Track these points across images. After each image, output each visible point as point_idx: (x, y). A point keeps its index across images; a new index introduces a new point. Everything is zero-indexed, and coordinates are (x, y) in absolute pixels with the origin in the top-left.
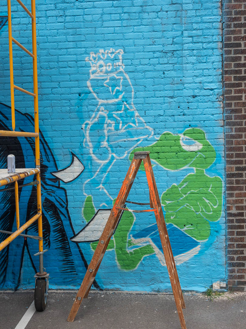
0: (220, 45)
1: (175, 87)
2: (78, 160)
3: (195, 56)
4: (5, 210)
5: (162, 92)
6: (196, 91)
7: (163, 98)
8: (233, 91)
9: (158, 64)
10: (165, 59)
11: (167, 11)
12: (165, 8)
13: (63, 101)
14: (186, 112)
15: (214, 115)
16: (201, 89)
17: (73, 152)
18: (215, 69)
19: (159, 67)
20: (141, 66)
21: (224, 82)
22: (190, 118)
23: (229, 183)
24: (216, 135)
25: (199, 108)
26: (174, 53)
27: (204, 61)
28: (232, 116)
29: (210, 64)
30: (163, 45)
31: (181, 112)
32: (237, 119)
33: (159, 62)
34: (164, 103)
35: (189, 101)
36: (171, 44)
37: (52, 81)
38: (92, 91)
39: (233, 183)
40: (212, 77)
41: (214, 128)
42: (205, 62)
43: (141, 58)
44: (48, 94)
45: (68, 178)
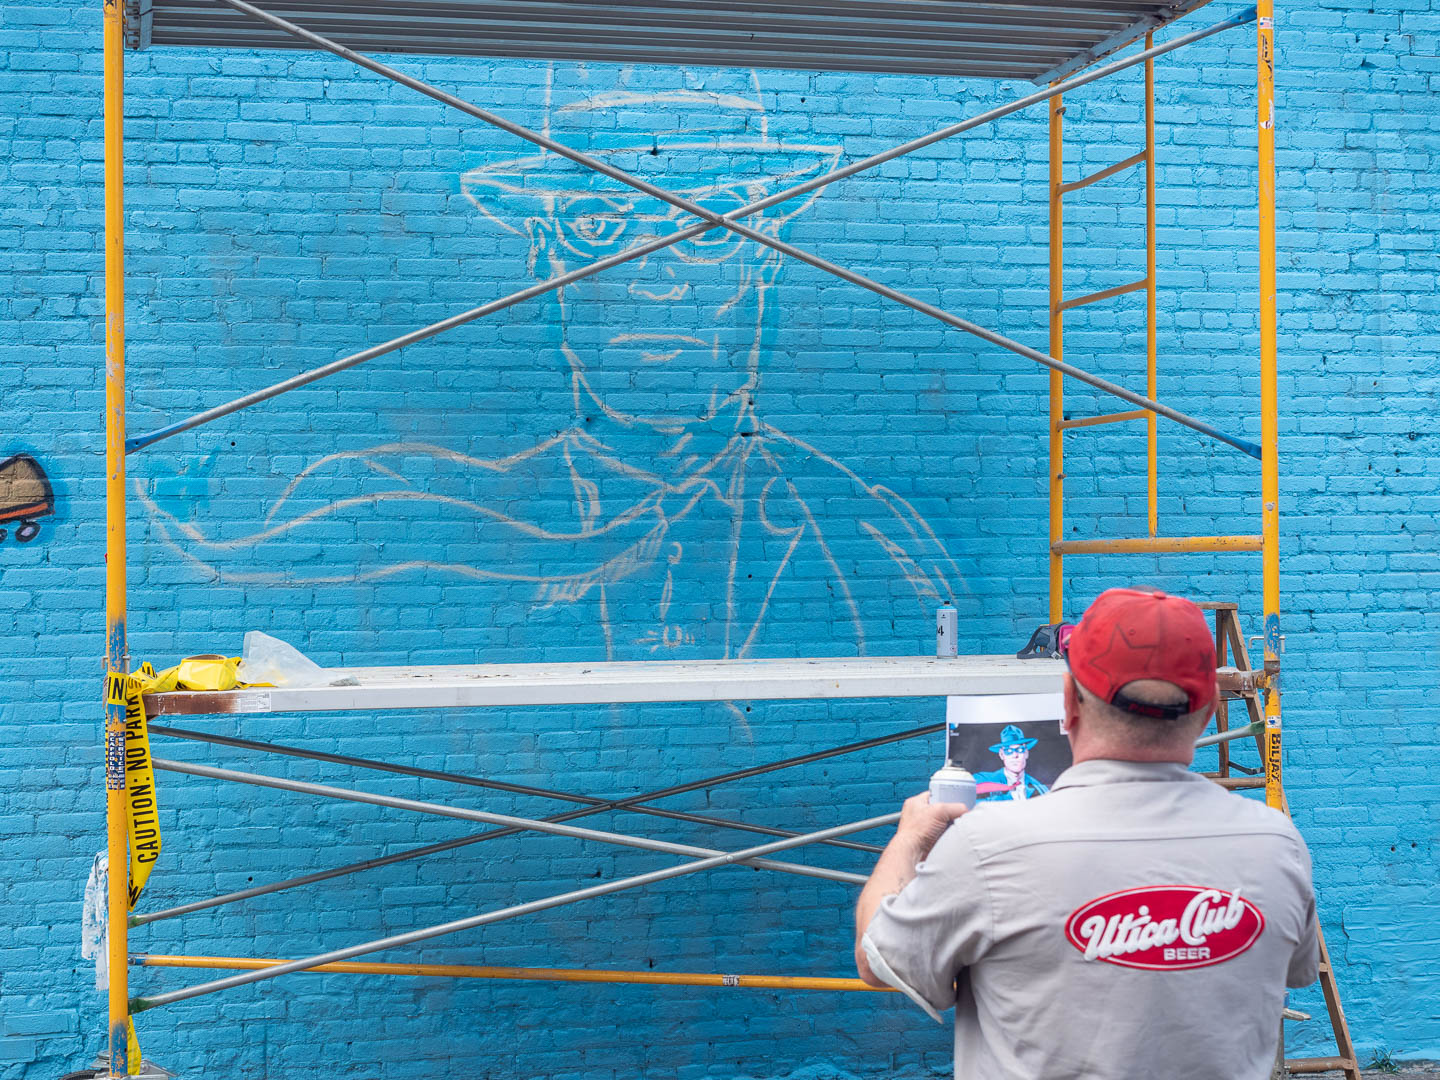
1: (1358, 403)
3: (1413, 310)
5: (1319, 418)
6: (1418, 418)
7: (1323, 437)
9: (1306, 330)
10: (1328, 316)
11: (1331, 170)
12: (1328, 158)
13: (1019, 437)
14: (1392, 485)
19: (1309, 340)
22: (1403, 502)
26: (1353, 298)
30: (1322, 272)
31: (1376, 482)
33: (1310, 323)
34: (1328, 453)
35: (1401, 450)
36: (1346, 272)
37: (978, 371)
44: (968, 412)
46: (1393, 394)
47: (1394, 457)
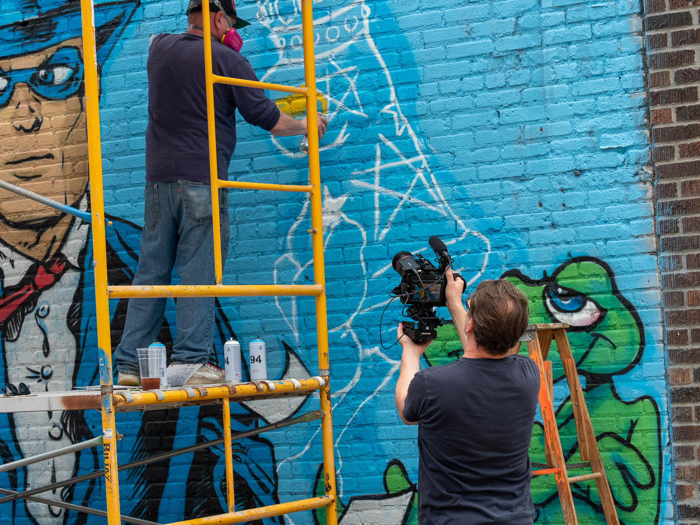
0: (636, 23)
1: (527, 150)
2: (299, 364)
3: (573, 60)
4: (137, 501)
5: (494, 165)
6: (580, 156)
7: (498, 182)
8: (677, 150)
9: (481, 90)
10: (500, 75)
14: (558, 219)
15: (631, 222)
16: (594, 150)
17: (286, 342)
18: (626, 91)
19: (484, 98)
20: (440, 100)
21: (653, 125)
22: (569, 233)
23: (679, 419)
24: (638, 278)
25: (591, 205)
26: (521, 56)
27: (598, 72)
28: (677, 222)
29: (614, 79)
30: (494, 37)
31: (544, 217)
32: (690, 230)
33: (484, 84)
34: (503, 196)
35: (565, 187)
36: (514, 33)
39: (690, 416)
40: (619, 114)
41: (632, 258)
42: (600, 75)
43: (441, 79)
45: (278, 414)
46: (557, 137)
47: (560, 193)
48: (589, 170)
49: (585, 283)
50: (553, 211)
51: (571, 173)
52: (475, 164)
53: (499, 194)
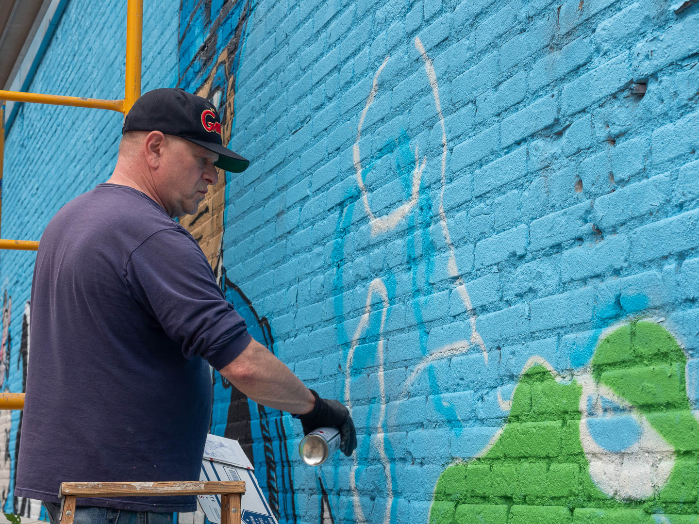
16: (663, 19)
17: (322, 480)
25: (656, 167)
38: (361, 184)
48: (654, 76)
49: (641, 378)
50: (596, 195)
51: (626, 93)
52: (499, 115)
53: (524, 173)
